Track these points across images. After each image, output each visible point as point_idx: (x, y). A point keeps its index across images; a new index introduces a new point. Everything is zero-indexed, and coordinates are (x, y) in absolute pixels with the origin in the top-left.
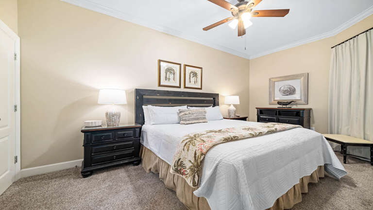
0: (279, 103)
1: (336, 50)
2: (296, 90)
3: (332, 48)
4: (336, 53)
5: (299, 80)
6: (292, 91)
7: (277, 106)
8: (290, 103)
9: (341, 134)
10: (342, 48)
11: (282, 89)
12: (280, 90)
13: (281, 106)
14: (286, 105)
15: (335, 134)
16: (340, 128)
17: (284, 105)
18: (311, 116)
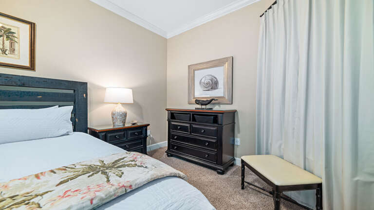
0: (198, 102)
1: (266, 19)
2: (219, 82)
3: (261, 16)
4: (266, 22)
5: (222, 67)
6: (214, 85)
7: (194, 107)
8: (209, 102)
9: (271, 154)
10: (273, 13)
11: (203, 81)
12: (200, 83)
13: (199, 106)
14: (206, 105)
15: (263, 154)
16: (270, 142)
17: (202, 105)
18: (236, 121)
